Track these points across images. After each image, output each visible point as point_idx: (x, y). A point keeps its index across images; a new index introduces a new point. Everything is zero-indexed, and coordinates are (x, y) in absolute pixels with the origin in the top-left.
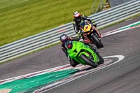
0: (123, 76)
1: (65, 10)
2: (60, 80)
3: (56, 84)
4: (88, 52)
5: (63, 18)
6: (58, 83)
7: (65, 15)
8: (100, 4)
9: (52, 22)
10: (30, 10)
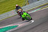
0: (33, 28)
1: (13, 5)
2: (12, 29)
3: (10, 30)
4: (28, 16)
5: (13, 8)
6: (11, 30)
7: (14, 7)
8: (25, 3)
9: (9, 9)
10: (1, 5)
